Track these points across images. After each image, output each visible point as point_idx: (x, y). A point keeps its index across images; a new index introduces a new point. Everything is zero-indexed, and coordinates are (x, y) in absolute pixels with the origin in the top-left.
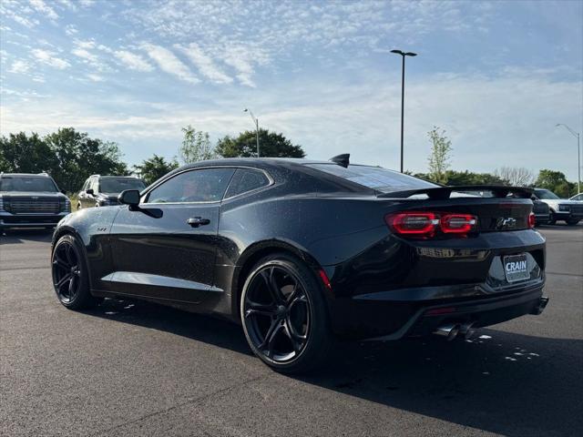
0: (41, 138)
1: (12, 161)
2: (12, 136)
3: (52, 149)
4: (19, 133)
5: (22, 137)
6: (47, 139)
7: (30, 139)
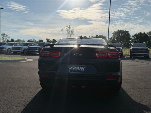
0: (146, 33)
1: (138, 39)
2: (138, 33)
3: (148, 36)
4: (140, 32)
5: (141, 33)
6: (147, 33)
7: (143, 34)
